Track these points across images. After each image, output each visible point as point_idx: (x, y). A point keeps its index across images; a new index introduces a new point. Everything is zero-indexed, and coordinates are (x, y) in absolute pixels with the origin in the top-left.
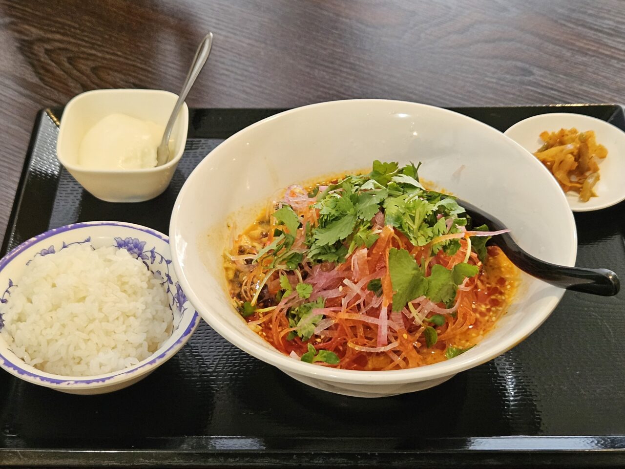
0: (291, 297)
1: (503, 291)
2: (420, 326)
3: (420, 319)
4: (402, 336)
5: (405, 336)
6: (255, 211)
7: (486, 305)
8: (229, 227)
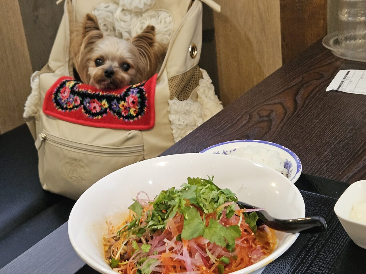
0: (138, 253)
1: (268, 248)
2: (214, 263)
3: (214, 259)
4: (203, 269)
5: (204, 268)
6: (124, 216)
7: (257, 255)
8: (107, 223)
